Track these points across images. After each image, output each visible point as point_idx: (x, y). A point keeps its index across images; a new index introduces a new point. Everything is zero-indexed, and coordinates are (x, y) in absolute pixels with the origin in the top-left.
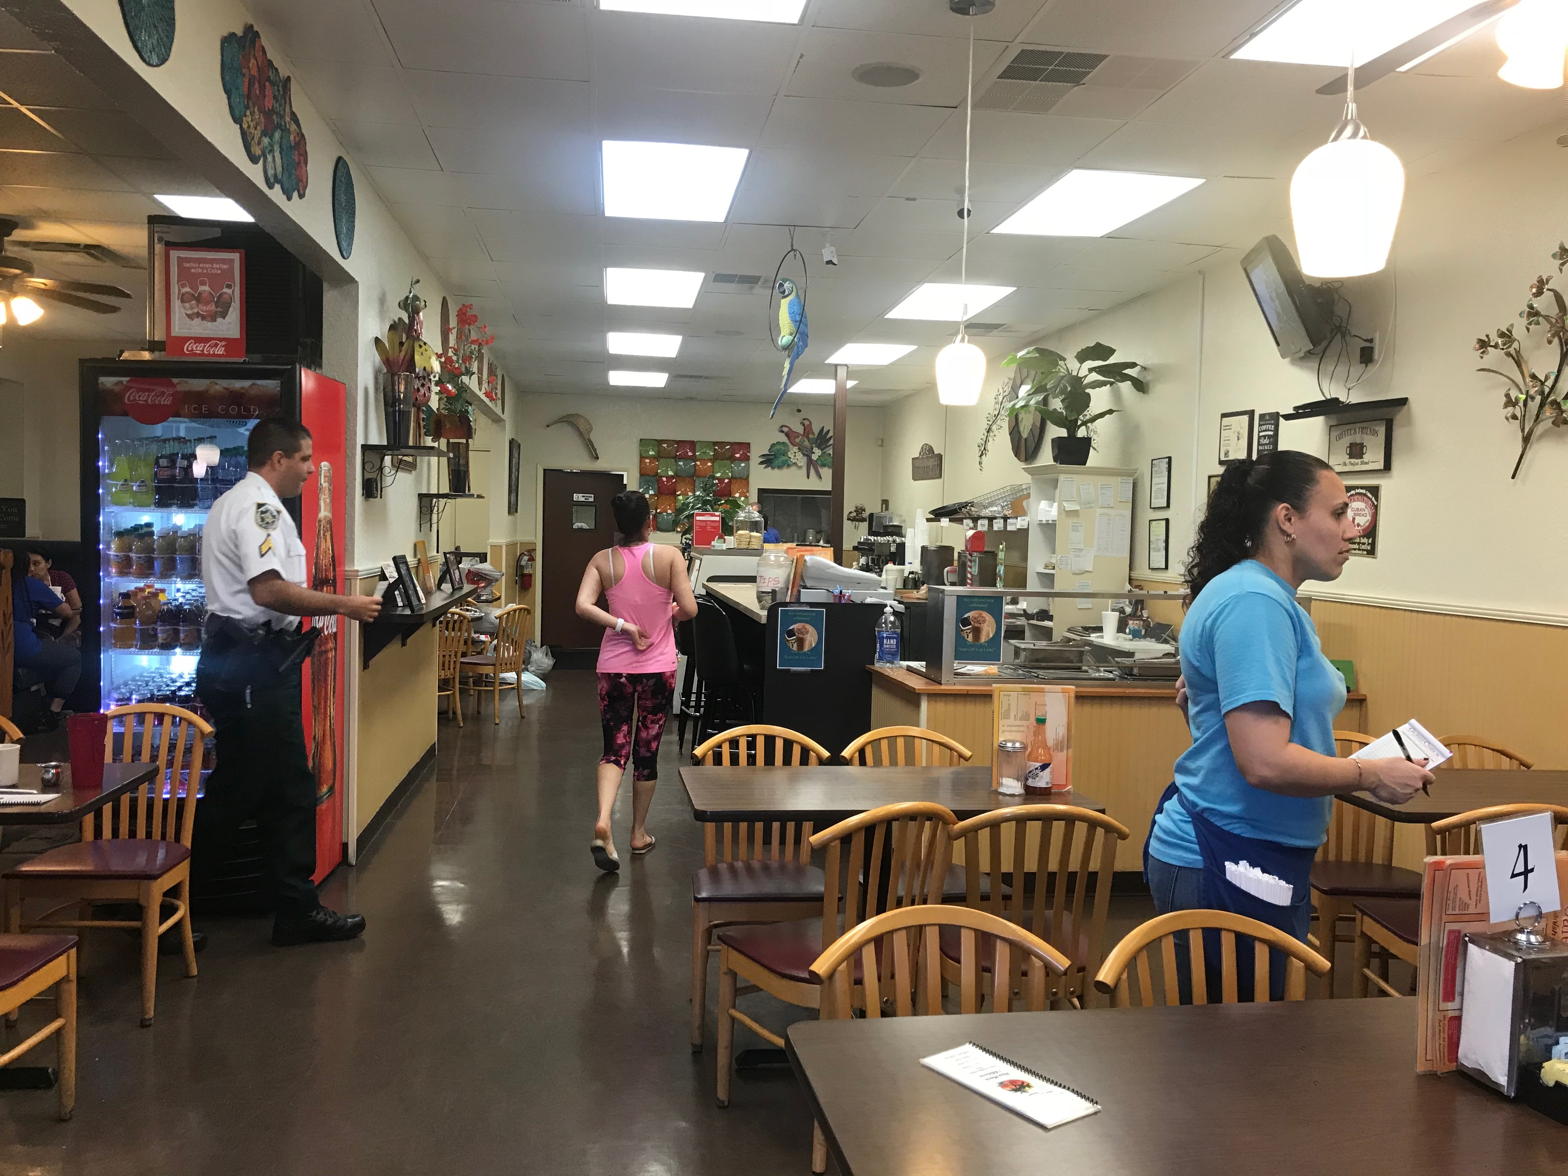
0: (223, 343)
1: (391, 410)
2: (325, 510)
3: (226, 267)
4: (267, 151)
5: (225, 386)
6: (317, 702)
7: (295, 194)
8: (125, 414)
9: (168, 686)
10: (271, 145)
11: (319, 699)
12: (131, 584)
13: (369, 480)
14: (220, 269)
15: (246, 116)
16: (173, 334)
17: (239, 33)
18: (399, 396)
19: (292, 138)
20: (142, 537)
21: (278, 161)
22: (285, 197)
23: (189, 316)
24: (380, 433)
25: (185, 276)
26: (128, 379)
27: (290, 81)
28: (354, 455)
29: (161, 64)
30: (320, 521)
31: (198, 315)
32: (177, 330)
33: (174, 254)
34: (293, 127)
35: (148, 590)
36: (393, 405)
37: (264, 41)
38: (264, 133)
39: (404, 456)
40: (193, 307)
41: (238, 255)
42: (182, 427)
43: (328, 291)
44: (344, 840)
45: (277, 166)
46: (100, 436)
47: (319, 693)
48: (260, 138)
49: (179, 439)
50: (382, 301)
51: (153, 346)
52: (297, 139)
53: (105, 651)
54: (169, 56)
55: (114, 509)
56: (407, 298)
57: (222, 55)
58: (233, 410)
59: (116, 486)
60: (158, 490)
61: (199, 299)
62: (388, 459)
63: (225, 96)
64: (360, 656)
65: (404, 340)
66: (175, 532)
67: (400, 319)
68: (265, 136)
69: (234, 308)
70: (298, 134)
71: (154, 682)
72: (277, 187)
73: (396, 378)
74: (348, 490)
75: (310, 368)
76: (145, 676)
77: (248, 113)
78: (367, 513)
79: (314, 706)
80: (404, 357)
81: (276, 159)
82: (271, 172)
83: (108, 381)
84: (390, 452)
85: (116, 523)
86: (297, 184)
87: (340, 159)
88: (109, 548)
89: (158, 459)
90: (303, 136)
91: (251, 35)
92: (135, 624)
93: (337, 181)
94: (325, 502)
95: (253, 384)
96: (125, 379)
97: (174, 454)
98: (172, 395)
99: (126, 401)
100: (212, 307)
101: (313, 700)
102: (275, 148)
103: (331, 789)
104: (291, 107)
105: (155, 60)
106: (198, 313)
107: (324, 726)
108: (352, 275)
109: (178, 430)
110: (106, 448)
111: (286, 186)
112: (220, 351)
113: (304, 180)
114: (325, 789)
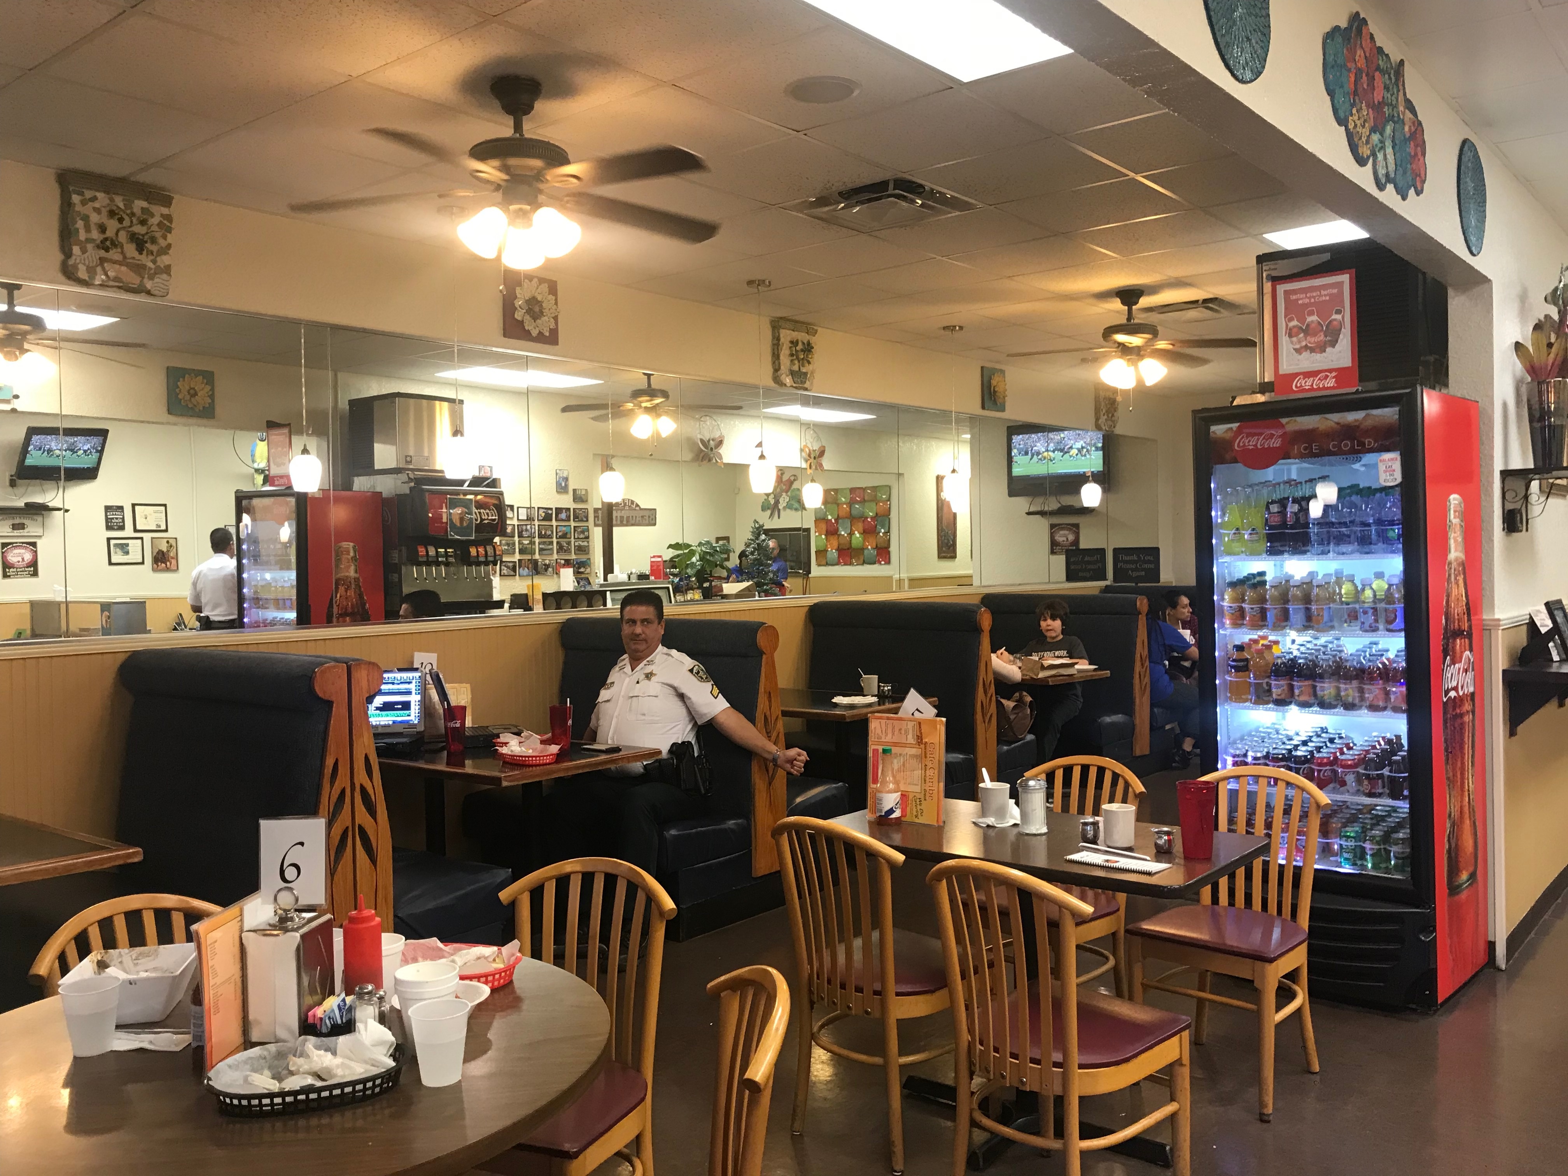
0: (1334, 374)
1: (1537, 425)
2: (1456, 550)
3: (1335, 291)
4: (1377, 150)
5: (1336, 420)
6: (1451, 774)
7: (1412, 192)
8: (1235, 461)
9: (1284, 743)
10: (1382, 142)
11: (1454, 770)
12: (1245, 636)
13: (1510, 511)
14: (1327, 295)
15: (1352, 115)
16: (1281, 372)
17: (1344, 24)
18: (1549, 407)
19: (1407, 129)
20: (1255, 586)
21: (1391, 158)
22: (1399, 197)
23: (1296, 350)
24: (1524, 453)
25: (1293, 309)
26: (1237, 425)
27: (1403, 65)
28: (1491, 483)
29: (1255, 79)
30: (1450, 563)
31: (1306, 347)
32: (1286, 368)
33: (1281, 288)
34: (1409, 115)
35: (1262, 642)
36: (1541, 419)
37: (1373, 27)
38: (1373, 130)
39: (1557, 478)
40: (1302, 340)
41: (1348, 276)
42: (1293, 469)
43: (1454, 298)
44: (1491, 939)
45: (1389, 165)
46: (1212, 486)
47: (1454, 765)
48: (1369, 137)
49: (1288, 482)
50: (1523, 298)
51: (1265, 388)
52: (1413, 129)
53: (1222, 704)
54: (1264, 67)
55: (1227, 559)
56: (1556, 289)
57: (1324, 55)
58: (1347, 445)
59: (1228, 535)
60: (1270, 538)
61: (1307, 331)
62: (1535, 485)
63: (1328, 98)
64: (1505, 724)
65: (1553, 340)
66: (1287, 581)
67: (1547, 317)
68: (1375, 133)
69: (1344, 335)
70: (1414, 123)
71: (1270, 738)
72: (1390, 187)
73: (1544, 387)
74: (1484, 525)
75: (1434, 388)
76: (1261, 732)
77: (1354, 111)
78: (1509, 551)
79: (1448, 779)
80: (1555, 360)
81: (1388, 156)
82: (1382, 172)
83: (1219, 430)
84: (1537, 476)
85: (1230, 574)
86: (1414, 180)
87: (1465, 142)
88: (1223, 599)
89: (1268, 504)
90: (1420, 123)
91: (1357, 22)
92: (1250, 678)
93: (1463, 167)
94: (1456, 541)
95: (1367, 415)
96: (1235, 426)
97: (1284, 498)
98: (1280, 436)
99: (1236, 448)
100: (1321, 337)
101: (1447, 771)
102: (1387, 144)
103: (1473, 876)
104: (1405, 94)
105: (1248, 75)
106: (1306, 345)
107: (1462, 802)
108: (1484, 273)
109: (1289, 471)
110: (1218, 497)
111: (1400, 185)
112: (1330, 383)
113: (1423, 175)
114: (1464, 876)
